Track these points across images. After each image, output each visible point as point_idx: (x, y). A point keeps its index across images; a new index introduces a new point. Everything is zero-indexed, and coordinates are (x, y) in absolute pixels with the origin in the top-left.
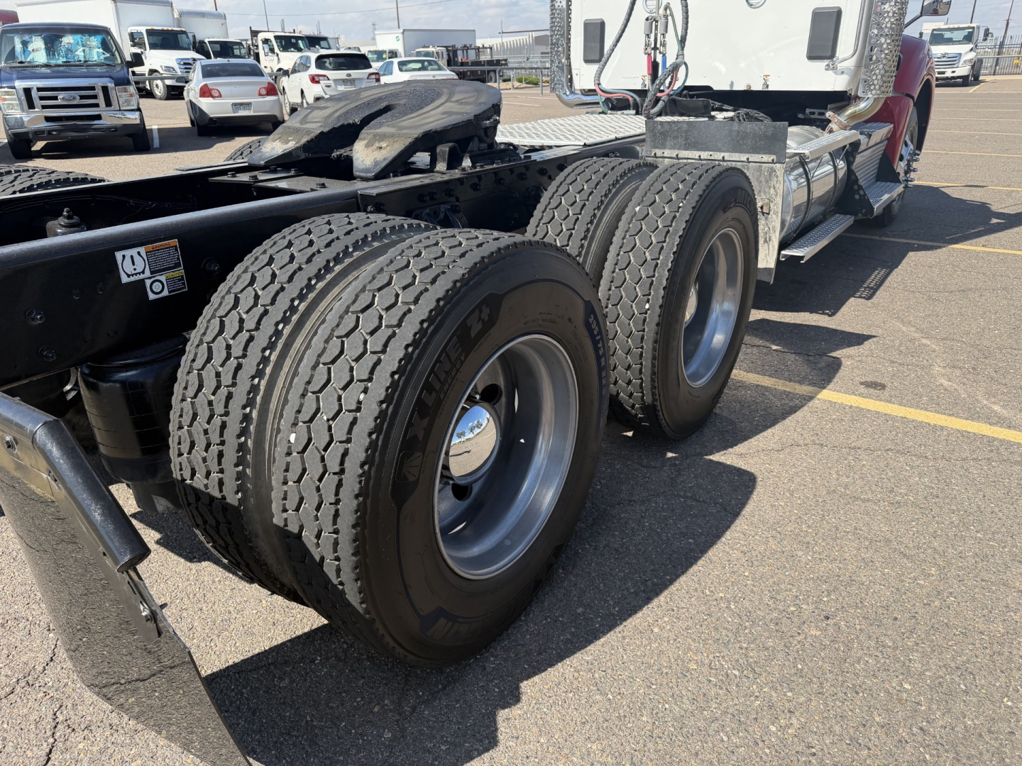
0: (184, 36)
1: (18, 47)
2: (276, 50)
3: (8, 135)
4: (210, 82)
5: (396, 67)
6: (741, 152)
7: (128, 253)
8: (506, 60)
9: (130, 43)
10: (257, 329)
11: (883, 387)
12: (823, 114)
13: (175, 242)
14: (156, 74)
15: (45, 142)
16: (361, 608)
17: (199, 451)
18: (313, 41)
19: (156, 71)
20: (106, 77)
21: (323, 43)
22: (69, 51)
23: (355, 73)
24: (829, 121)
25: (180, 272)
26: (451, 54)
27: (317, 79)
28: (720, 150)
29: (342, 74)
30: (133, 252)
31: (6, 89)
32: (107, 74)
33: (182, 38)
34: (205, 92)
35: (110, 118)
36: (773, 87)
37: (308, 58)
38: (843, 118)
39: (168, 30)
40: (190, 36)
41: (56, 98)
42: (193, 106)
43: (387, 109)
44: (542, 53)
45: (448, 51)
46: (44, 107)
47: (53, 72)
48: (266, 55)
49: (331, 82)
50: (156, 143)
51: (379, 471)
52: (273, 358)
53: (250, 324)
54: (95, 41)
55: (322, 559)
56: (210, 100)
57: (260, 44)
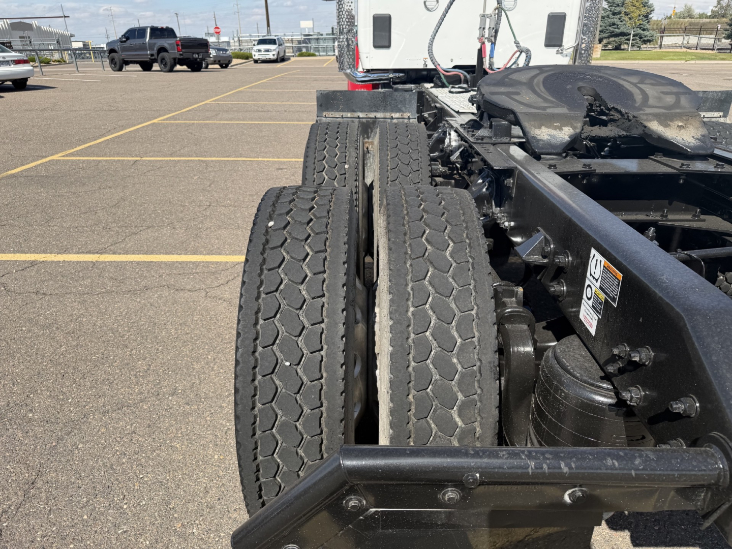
8: (10, 43)
44: (20, 37)
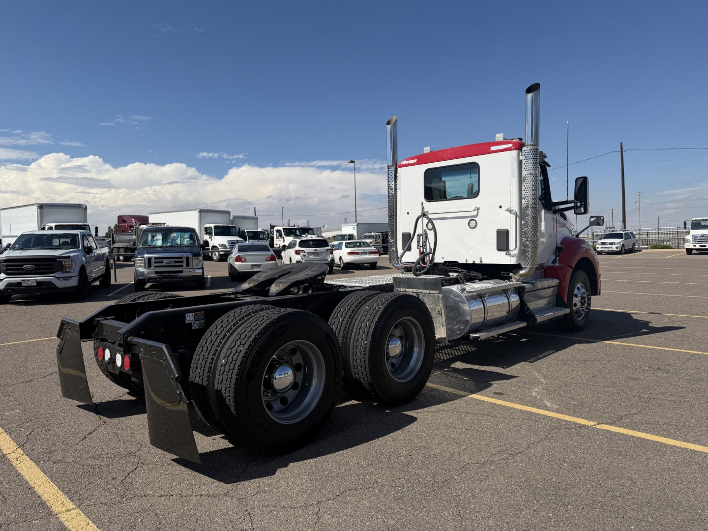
0: (234, 229)
1: (150, 238)
2: (283, 235)
3: (135, 280)
4: (241, 254)
5: (344, 246)
6: (427, 289)
7: (189, 314)
9: (204, 232)
10: (220, 334)
11: (502, 394)
12: (509, 274)
13: (203, 312)
14: (216, 248)
15: (151, 284)
16: (234, 412)
17: (198, 370)
18: (305, 231)
19: (216, 247)
20: (189, 252)
21: (310, 231)
22: (174, 240)
23: (319, 249)
24: (511, 278)
25: (203, 321)
26: (384, 237)
27: (299, 252)
28: (420, 289)
29: (312, 250)
30: (191, 314)
31: (140, 258)
32: (190, 251)
33: (233, 230)
34: (238, 259)
35: (187, 272)
36: (485, 262)
37: (295, 241)
38: (517, 277)
39: (226, 226)
40: (237, 228)
41: (162, 262)
42: (231, 266)
43: (289, 272)
45: (382, 234)
46: (156, 267)
47: (164, 250)
48: (277, 238)
49: (306, 254)
50: (208, 285)
51: (243, 369)
52: (223, 342)
53: (219, 333)
54: (187, 235)
55: (226, 397)
56: (240, 263)
57: (275, 232)
